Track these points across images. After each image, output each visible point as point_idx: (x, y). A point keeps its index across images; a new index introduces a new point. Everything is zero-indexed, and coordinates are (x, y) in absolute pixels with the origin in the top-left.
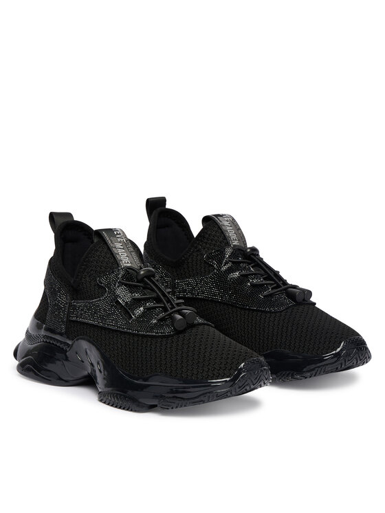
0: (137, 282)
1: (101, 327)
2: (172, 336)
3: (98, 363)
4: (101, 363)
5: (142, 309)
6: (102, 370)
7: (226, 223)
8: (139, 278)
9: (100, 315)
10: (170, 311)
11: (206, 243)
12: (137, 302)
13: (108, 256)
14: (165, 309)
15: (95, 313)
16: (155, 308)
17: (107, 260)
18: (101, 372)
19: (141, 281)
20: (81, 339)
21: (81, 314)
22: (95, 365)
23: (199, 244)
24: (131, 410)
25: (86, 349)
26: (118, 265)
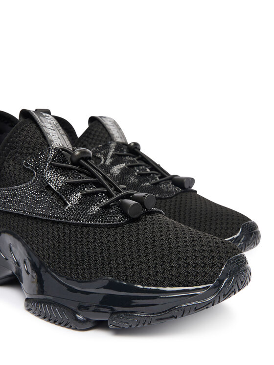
0: (71, 164)
1: (28, 217)
2: (122, 225)
3: (25, 262)
4: (28, 262)
5: (79, 194)
6: (30, 271)
7: (109, 123)
8: (74, 159)
9: (26, 203)
10: (116, 196)
11: (92, 139)
12: (72, 187)
13: (36, 135)
14: (109, 195)
15: (20, 201)
16: (96, 193)
17: (34, 140)
18: (28, 273)
19: (77, 163)
20: (4, 232)
21: (5, 203)
22: (22, 264)
23: (85, 140)
24: (70, 327)
25: (10, 245)
26: (48, 145)
